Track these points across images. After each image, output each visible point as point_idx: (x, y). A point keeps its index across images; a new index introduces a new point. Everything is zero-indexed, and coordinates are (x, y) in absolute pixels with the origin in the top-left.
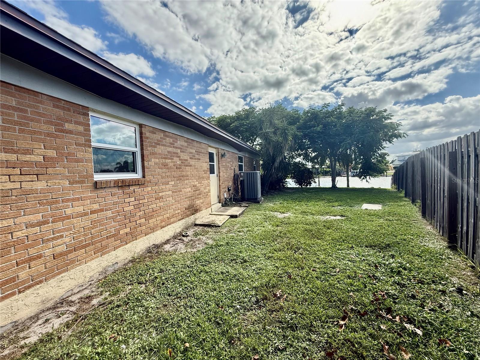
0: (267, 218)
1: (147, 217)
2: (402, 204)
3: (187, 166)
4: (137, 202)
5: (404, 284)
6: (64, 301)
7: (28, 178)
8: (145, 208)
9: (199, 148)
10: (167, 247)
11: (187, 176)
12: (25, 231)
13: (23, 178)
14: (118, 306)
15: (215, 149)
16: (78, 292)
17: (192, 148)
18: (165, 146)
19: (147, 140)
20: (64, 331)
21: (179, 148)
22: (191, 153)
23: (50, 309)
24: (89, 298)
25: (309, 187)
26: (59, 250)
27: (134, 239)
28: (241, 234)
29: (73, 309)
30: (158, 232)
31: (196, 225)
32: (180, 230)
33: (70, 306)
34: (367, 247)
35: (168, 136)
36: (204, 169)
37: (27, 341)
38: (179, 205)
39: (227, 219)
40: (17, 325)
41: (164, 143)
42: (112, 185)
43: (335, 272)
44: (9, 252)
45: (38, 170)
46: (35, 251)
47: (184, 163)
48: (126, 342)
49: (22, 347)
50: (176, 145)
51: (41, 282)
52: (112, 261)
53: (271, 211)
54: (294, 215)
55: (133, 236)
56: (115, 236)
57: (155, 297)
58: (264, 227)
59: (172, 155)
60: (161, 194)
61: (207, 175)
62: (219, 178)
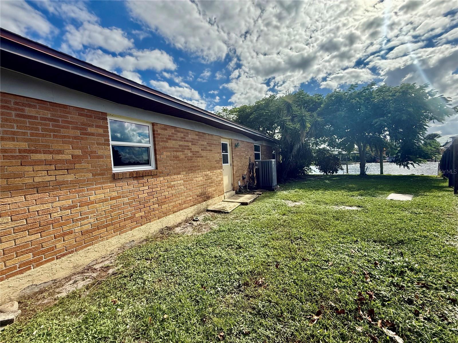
0: (276, 207)
1: (160, 203)
2: (440, 194)
3: (198, 157)
4: (151, 190)
5: (403, 287)
6: (90, 268)
7: (61, 172)
8: (158, 195)
9: (211, 140)
10: (178, 230)
11: (199, 166)
12: (60, 212)
13: (57, 172)
14: (125, 277)
15: (229, 140)
16: (101, 262)
17: (203, 141)
18: (176, 140)
19: (159, 136)
20: (85, 291)
21: (190, 141)
22: (202, 145)
23: (80, 273)
24: (108, 267)
25: (335, 174)
26: (85, 228)
27: (148, 221)
28: (245, 221)
29: (94, 275)
30: (170, 216)
31: (208, 211)
32: (192, 215)
33: (93, 272)
34: (375, 242)
35: (179, 132)
36: (216, 159)
37: (59, 295)
38: (191, 193)
39: (237, 206)
40: (56, 283)
41: (175, 138)
42: (128, 176)
43: (328, 266)
44: (49, 228)
45: (68, 166)
46: (67, 228)
47: (196, 154)
48: (122, 307)
49: (55, 300)
50: (187, 138)
51: (72, 252)
52: (129, 239)
53: (284, 199)
54: (306, 204)
55: (147, 219)
56: (132, 218)
57: (154, 273)
58: (270, 215)
59: (182, 148)
60: (172, 183)
61: (220, 165)
62: (233, 167)
